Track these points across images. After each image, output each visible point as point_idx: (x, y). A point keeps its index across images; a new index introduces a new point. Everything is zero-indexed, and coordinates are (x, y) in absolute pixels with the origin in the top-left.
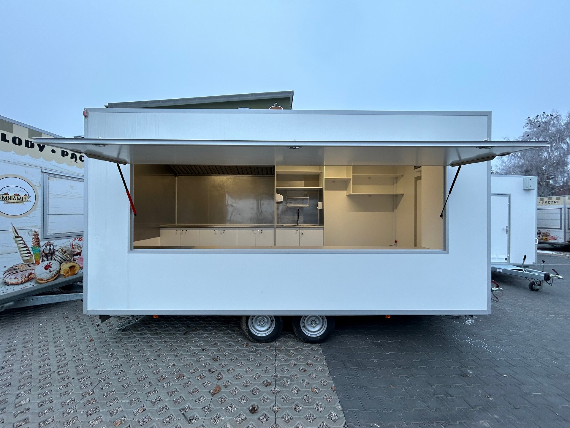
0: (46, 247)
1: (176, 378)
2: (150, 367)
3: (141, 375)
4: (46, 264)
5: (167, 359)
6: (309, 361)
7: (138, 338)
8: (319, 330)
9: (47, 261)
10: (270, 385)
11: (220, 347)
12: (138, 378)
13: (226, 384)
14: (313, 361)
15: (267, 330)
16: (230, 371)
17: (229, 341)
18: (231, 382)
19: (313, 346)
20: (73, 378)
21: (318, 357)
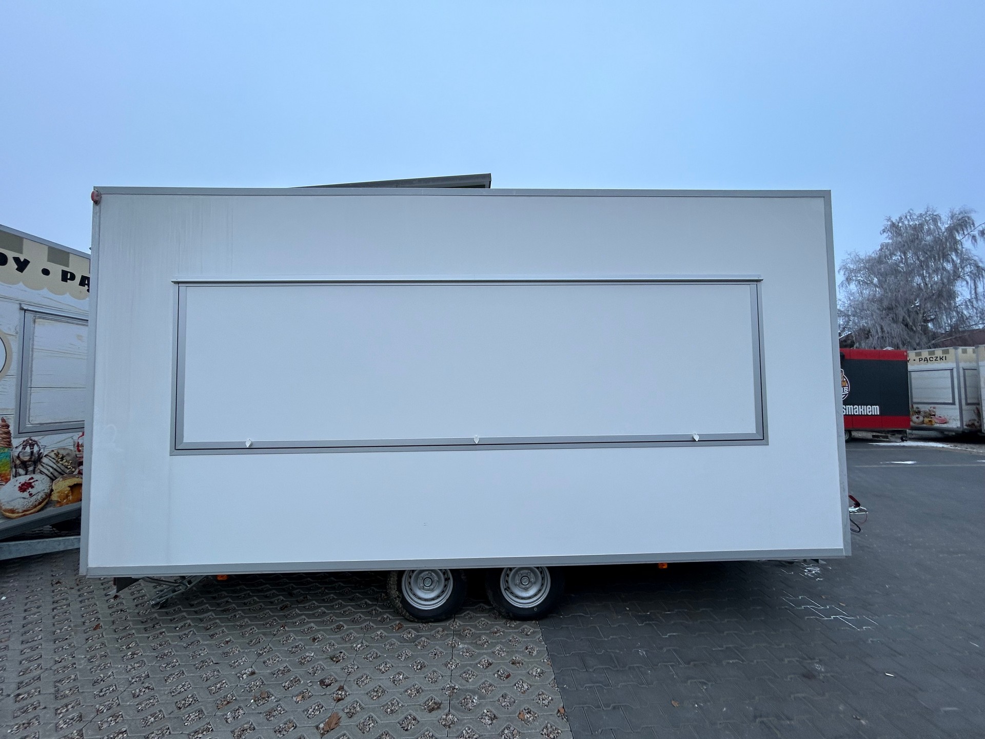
0: (24, 448)
1: (252, 701)
2: (205, 679)
3: (183, 695)
4: (23, 482)
5: (240, 661)
6: (517, 657)
7: (189, 621)
8: (535, 595)
9: (26, 474)
10: (438, 708)
11: (347, 633)
12: (177, 702)
13: (352, 710)
14: (523, 656)
15: (438, 597)
16: (362, 681)
17: (365, 621)
18: (363, 705)
19: (525, 626)
20: (45, 708)
21: (535, 646)
